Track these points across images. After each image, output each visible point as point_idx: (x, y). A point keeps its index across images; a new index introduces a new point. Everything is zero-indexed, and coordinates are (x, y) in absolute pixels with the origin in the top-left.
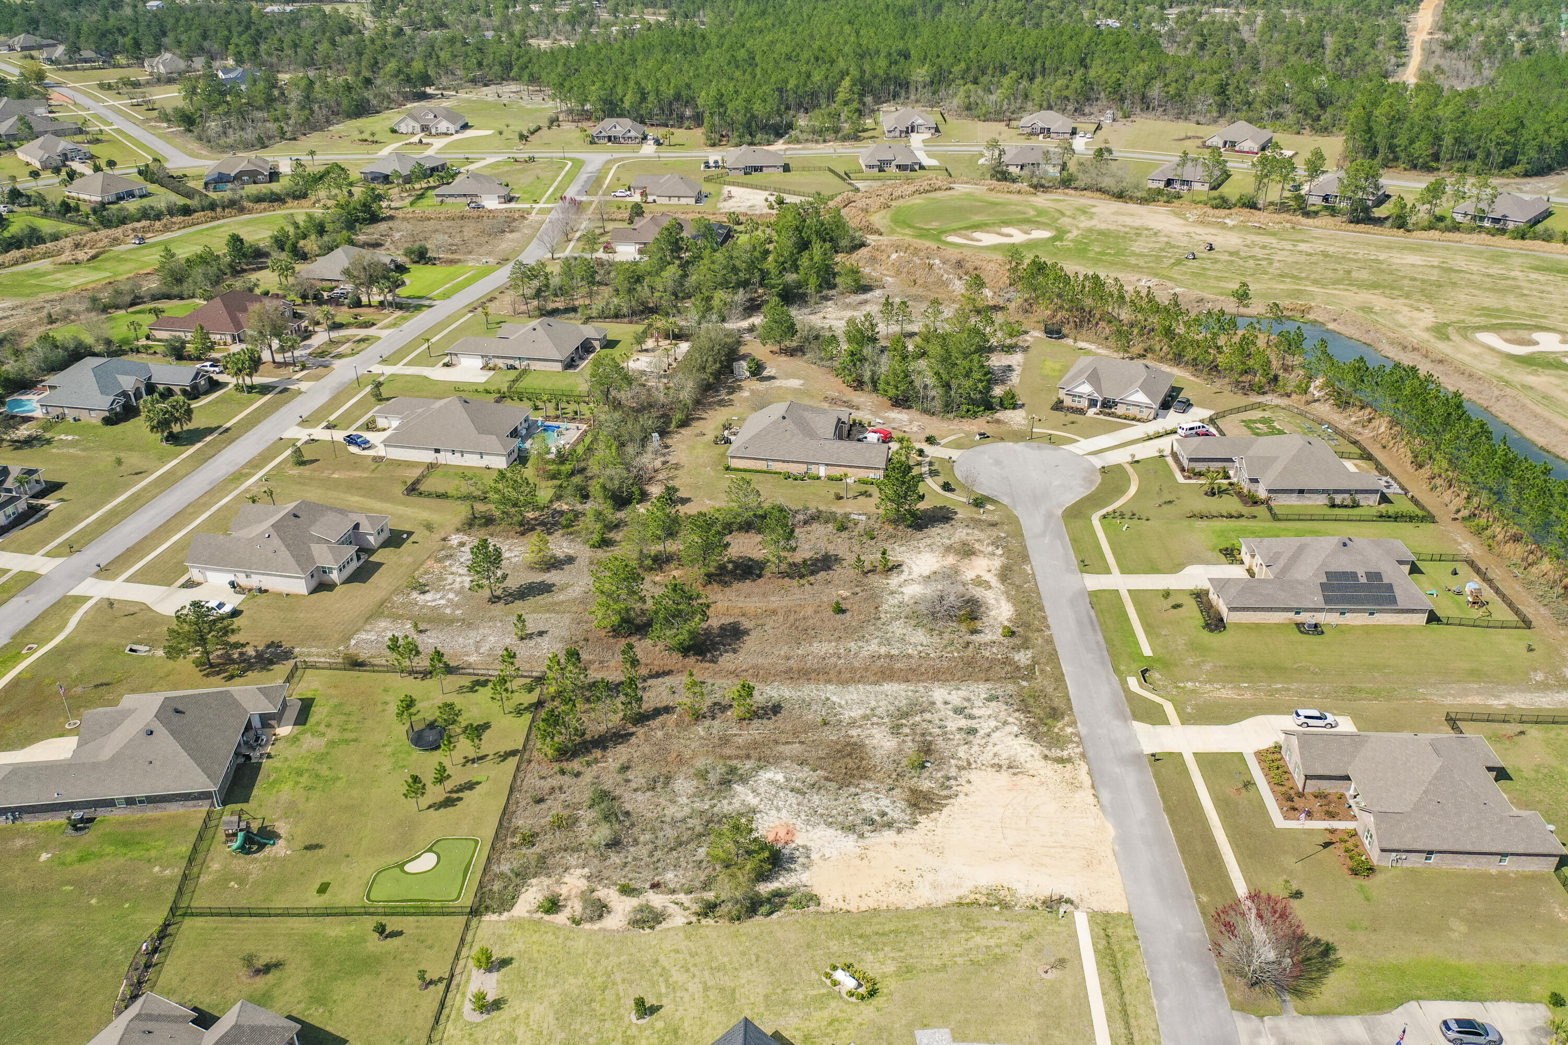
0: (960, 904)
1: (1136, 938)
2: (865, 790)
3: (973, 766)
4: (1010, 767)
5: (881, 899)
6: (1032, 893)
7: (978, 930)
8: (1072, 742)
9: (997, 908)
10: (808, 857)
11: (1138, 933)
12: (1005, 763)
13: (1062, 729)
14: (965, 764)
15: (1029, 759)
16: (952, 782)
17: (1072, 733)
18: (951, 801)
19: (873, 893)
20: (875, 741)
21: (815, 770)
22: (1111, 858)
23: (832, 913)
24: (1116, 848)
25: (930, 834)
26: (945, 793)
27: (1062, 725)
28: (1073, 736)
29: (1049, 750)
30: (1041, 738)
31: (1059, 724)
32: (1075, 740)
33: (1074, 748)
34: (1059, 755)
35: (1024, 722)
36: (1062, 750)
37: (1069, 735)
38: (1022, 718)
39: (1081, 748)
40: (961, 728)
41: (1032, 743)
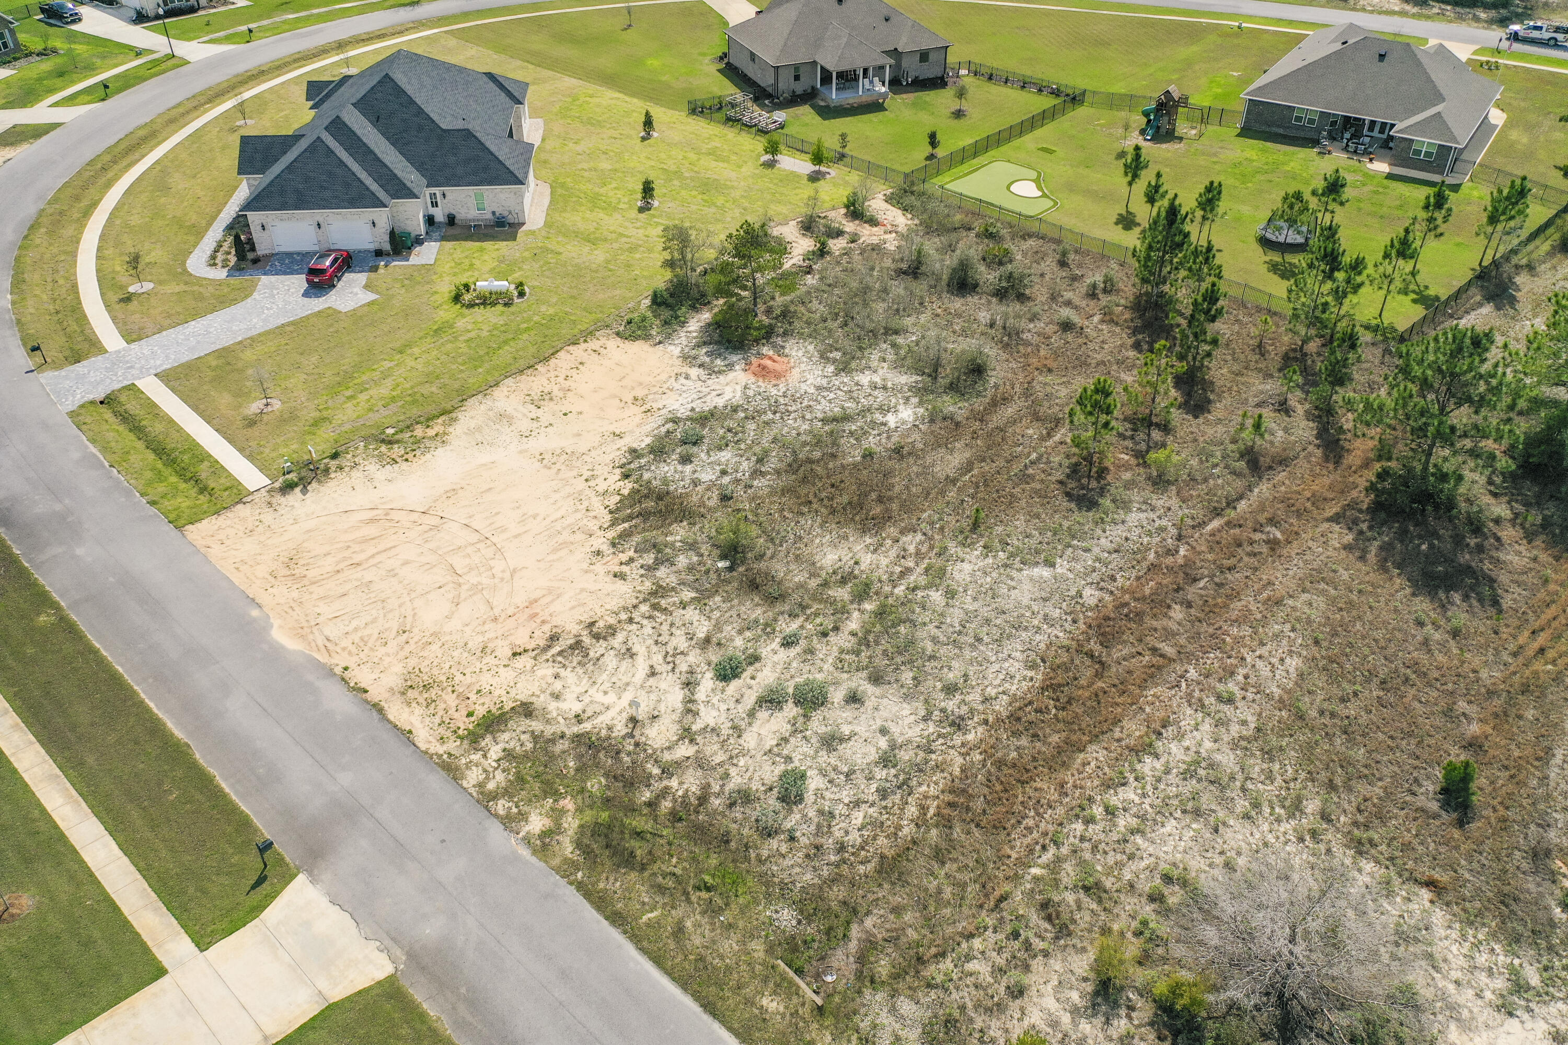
0: (447, 412)
2: (758, 474)
3: (644, 608)
4: (577, 645)
5: (553, 374)
6: (355, 474)
7: (393, 399)
8: (507, 793)
9: (390, 431)
10: (701, 366)
12: (598, 649)
13: (557, 814)
14: (666, 602)
15: (558, 686)
16: (646, 559)
17: (523, 817)
18: (612, 534)
19: (572, 373)
20: (858, 548)
21: (869, 455)
23: (591, 334)
24: (255, 613)
25: (587, 473)
26: (639, 538)
27: (565, 825)
28: (515, 810)
29: (535, 738)
30: (579, 757)
31: (576, 824)
32: (501, 802)
33: (487, 778)
34: (506, 736)
35: (656, 771)
36: (509, 754)
37: (525, 809)
38: (674, 783)
39: (473, 791)
40: (757, 665)
41: (587, 726)
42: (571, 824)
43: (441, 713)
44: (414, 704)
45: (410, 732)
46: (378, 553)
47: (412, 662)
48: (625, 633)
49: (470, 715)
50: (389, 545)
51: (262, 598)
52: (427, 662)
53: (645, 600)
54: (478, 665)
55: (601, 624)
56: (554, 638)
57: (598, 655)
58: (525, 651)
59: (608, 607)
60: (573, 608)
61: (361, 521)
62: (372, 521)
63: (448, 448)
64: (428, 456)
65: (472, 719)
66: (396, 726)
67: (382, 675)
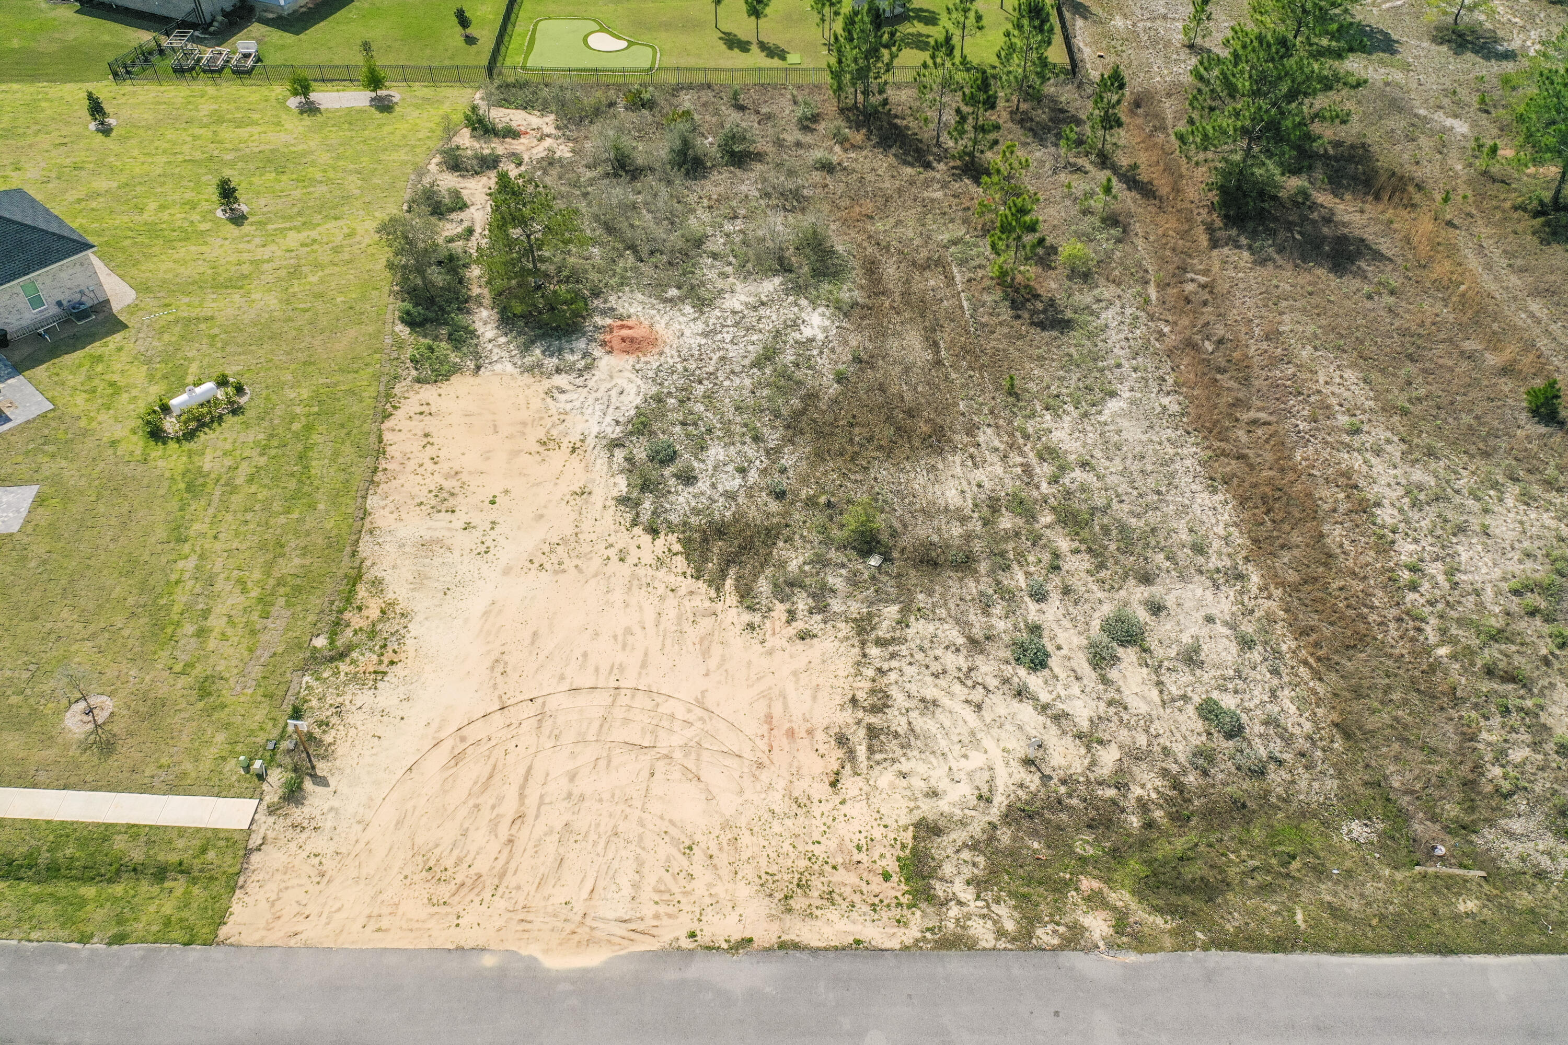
0: (355, 579)
1: (119, 939)
2: (773, 454)
3: (874, 651)
4: (873, 732)
5: (412, 465)
6: (351, 719)
7: (265, 602)
8: (1030, 920)
9: (320, 642)
10: (558, 371)
11: (133, 951)
12: (896, 720)
14: (883, 631)
15: (918, 784)
16: (802, 603)
17: (1076, 929)
18: (732, 599)
19: (431, 452)
20: (958, 470)
21: (840, 378)
22: (445, 938)
23: (388, 396)
24: (488, 961)
25: (612, 552)
26: (763, 586)
27: (1120, 904)
28: (1062, 929)
29: (974, 847)
30: (1035, 834)
31: (1127, 896)
32: (1039, 932)
33: (995, 922)
34: (948, 869)
35: (1111, 793)
36: (979, 884)
37: (1067, 919)
38: (1137, 791)
39: (1001, 944)
40: (1045, 634)
41: (1000, 801)
42: (1121, 897)
43: (857, 898)
44: (819, 912)
45: (858, 942)
46: (523, 787)
47: (748, 871)
48: (894, 687)
49: (886, 877)
50: (522, 771)
51: (469, 937)
52: (763, 861)
53: (863, 643)
54: (818, 822)
55: (861, 695)
56: (842, 740)
57: (906, 726)
58: (837, 773)
59: (842, 673)
60: (814, 698)
61: (445, 767)
62: (457, 758)
63: (417, 619)
64: (409, 642)
65: (895, 878)
66: (836, 948)
67: (739, 910)
